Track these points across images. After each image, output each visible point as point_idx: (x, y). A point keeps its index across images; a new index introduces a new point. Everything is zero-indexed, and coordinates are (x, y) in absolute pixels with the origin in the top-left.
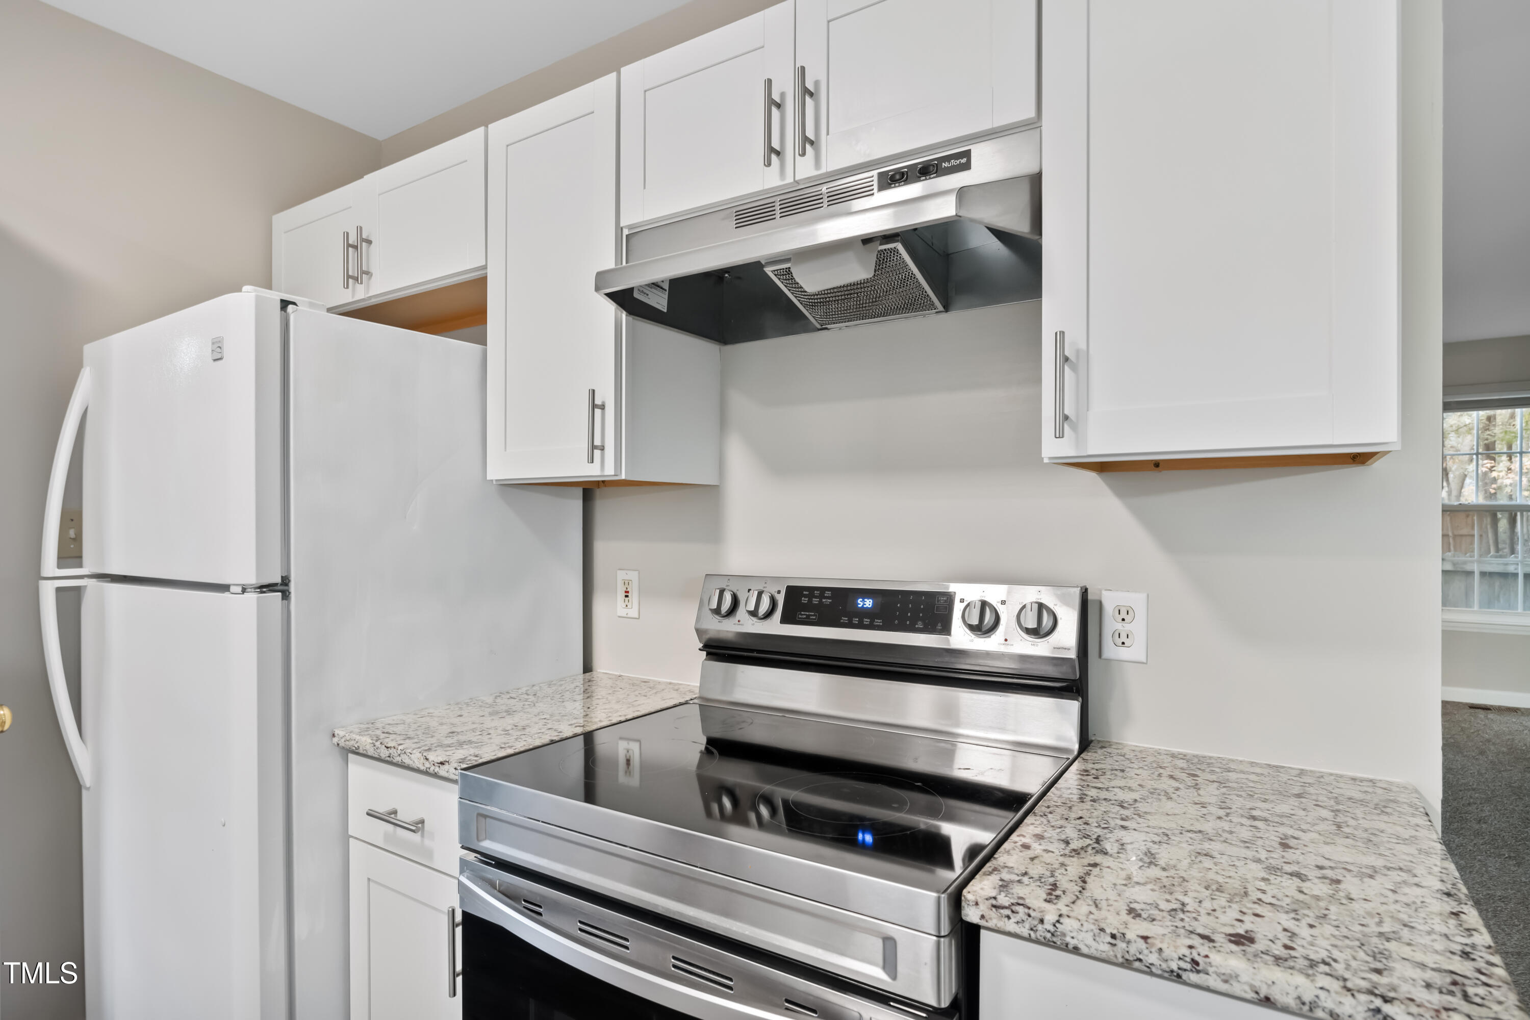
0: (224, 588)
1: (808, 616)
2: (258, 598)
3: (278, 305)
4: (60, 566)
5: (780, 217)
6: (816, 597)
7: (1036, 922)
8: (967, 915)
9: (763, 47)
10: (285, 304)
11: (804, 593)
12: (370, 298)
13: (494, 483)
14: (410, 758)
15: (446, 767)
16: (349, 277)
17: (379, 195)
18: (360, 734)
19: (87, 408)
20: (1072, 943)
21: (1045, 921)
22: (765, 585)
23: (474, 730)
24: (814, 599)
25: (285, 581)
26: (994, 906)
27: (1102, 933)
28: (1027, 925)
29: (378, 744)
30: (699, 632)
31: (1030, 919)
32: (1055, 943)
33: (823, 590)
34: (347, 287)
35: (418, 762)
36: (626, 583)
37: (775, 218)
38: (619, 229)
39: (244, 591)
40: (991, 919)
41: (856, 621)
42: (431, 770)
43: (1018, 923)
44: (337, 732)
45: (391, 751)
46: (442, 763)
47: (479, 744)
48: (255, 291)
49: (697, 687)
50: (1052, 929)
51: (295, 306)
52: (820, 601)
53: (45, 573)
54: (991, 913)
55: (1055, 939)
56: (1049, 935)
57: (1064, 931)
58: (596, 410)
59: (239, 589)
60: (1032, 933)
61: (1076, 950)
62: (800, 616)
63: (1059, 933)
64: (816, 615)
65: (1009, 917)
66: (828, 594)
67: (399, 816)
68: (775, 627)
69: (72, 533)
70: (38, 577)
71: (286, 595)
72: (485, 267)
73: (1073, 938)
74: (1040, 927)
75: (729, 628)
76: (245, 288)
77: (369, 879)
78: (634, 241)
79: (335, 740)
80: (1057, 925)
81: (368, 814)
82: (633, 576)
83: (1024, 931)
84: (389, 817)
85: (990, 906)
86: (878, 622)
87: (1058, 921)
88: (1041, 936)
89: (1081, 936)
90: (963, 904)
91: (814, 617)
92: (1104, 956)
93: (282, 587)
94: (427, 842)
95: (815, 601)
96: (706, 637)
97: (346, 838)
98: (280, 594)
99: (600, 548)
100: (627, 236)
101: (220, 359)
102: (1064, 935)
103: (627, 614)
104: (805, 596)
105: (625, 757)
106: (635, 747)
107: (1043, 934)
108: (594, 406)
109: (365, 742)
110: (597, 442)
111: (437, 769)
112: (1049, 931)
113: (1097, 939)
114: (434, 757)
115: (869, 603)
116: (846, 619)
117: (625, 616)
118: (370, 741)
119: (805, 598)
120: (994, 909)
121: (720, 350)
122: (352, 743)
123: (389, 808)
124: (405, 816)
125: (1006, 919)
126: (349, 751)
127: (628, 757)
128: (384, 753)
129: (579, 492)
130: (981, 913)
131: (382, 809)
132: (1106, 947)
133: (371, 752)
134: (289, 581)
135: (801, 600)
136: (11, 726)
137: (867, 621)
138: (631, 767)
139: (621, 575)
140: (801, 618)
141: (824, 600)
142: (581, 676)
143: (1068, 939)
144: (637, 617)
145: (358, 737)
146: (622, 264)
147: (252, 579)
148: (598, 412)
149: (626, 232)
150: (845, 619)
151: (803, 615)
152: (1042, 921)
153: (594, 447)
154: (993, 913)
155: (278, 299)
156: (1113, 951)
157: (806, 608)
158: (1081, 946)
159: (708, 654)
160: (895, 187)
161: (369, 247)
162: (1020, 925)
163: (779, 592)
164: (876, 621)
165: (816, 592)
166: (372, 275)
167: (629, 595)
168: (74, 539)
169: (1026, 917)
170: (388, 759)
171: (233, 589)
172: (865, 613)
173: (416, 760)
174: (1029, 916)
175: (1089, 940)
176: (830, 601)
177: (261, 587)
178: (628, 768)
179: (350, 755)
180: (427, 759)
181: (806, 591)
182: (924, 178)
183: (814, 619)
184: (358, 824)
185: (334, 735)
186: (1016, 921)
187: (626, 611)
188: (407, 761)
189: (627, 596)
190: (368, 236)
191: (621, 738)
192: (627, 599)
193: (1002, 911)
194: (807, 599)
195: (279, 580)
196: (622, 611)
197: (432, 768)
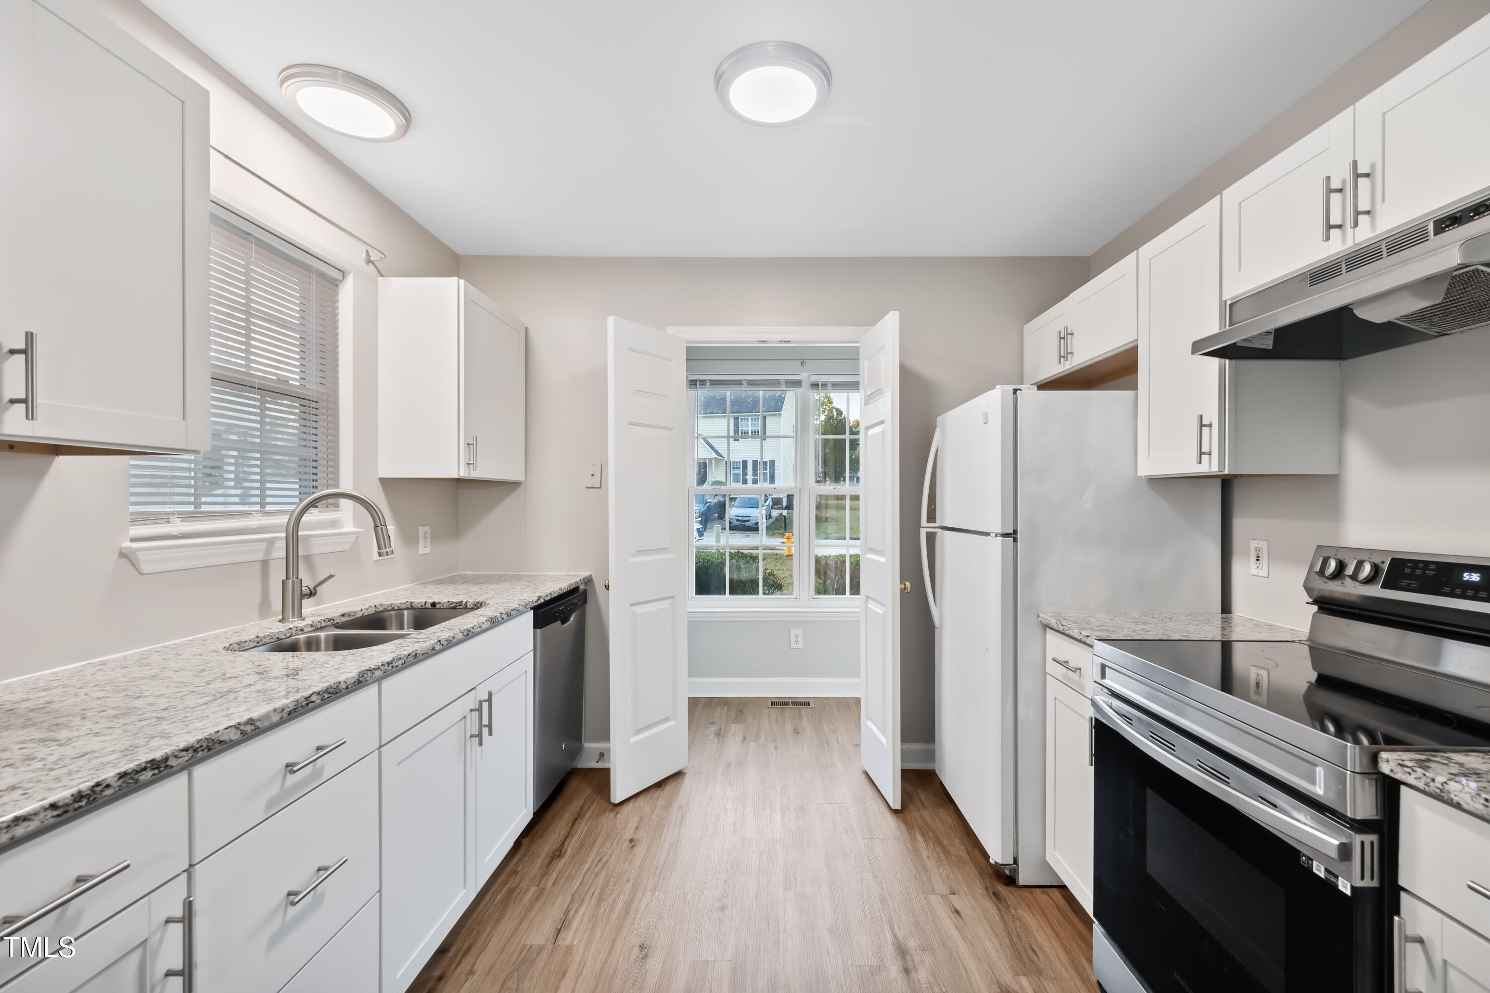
0: (988, 534)
1: (1409, 584)
2: (1002, 540)
3: (1012, 392)
4: (928, 522)
5: (1346, 272)
6: (1420, 569)
7: (1429, 780)
8: (1381, 768)
9: (1328, 149)
10: (1015, 391)
11: (1409, 564)
12: (1073, 367)
13: (1143, 477)
14: (1073, 632)
15: (1089, 638)
16: (1061, 357)
17: (1078, 304)
18: (1051, 617)
19: (937, 449)
20: (1456, 799)
21: (1436, 781)
22: (1370, 557)
23: (1115, 627)
24: (1417, 571)
25: (1015, 532)
26: (1400, 765)
27: (1478, 797)
28: (1423, 781)
29: (1058, 623)
30: (1308, 589)
31: (1425, 777)
32: (1443, 797)
33: (1427, 563)
34: (1060, 363)
35: (1077, 635)
36: (1258, 550)
37: (1341, 274)
38: (1222, 303)
39: (996, 536)
40: (1397, 773)
41: (1458, 591)
42: (1083, 640)
43: (1416, 778)
44: (1040, 615)
45: (1064, 627)
46: (1088, 636)
47: (1115, 632)
48: (1001, 387)
49: (1307, 633)
50: (1440, 786)
51: (1020, 391)
52: (1424, 573)
53: (922, 525)
54: (1397, 768)
55: (1442, 794)
56: (1438, 791)
57: (1449, 790)
58: (1204, 428)
59: (994, 535)
60: (1426, 788)
61: (1458, 806)
62: (1401, 584)
63: (1445, 791)
64: (1417, 584)
65: (1410, 774)
66: (1432, 567)
67: (1069, 664)
68: (1376, 591)
69: (933, 507)
70: (919, 526)
71: (1015, 540)
72: (1137, 340)
73: (1456, 795)
74: (1432, 784)
75: (1336, 589)
76: (997, 387)
77: (1055, 698)
78: (1235, 308)
79: (1040, 619)
80: (1445, 785)
81: (1053, 660)
82: (1263, 545)
83: (1421, 785)
84: (1064, 664)
85: (1397, 764)
86: (1483, 594)
87: (1445, 783)
88: (1433, 790)
89: (1463, 795)
90: (1379, 760)
91: (1415, 586)
92: (1479, 812)
93: (1013, 535)
94: (1082, 681)
95: (1418, 572)
96: (1316, 594)
97: (1045, 674)
98: (1012, 539)
99: (1239, 524)
100: (1229, 305)
101: (987, 423)
102: (1449, 792)
103: (1258, 573)
104: (1409, 567)
105: (1255, 679)
106: (1264, 674)
107: (1434, 789)
108: (1202, 425)
109: (1053, 622)
110: (1205, 449)
111: (1085, 640)
112: (1438, 788)
113: (1474, 799)
114: (1085, 633)
115: (1475, 577)
116: (1449, 589)
117: (1257, 574)
118: (1055, 621)
119: (1408, 568)
120: (1399, 767)
121: (1340, 366)
122: (1047, 621)
123: (1065, 659)
124: (1072, 664)
125: (1408, 775)
126: (1046, 626)
127: (1258, 681)
128: (1061, 628)
129: (1219, 482)
130: (1391, 768)
131: (1060, 658)
132: (1481, 807)
133: (1055, 627)
134: (1017, 532)
135: (1404, 570)
136: (910, 590)
137: (1470, 593)
138: (1260, 689)
139: (1254, 544)
140: (1402, 585)
141: (1427, 572)
142: (1220, 616)
143: (1452, 796)
144: (1266, 576)
145: (1049, 618)
146: (1225, 328)
147: (999, 531)
148: (1206, 430)
149: (1229, 302)
150: (1447, 589)
151: (1405, 583)
152: (1433, 780)
153: (1201, 453)
154: (1399, 769)
155: (1012, 389)
156: (1486, 810)
157: (1407, 576)
158: (1462, 803)
159: (1319, 608)
160: (1449, 230)
161: (1072, 337)
162: (1418, 780)
163: (1383, 562)
164: (1481, 593)
165: (1420, 564)
166: (1073, 354)
167: (1260, 559)
168: (933, 510)
169: (1421, 776)
170: (1063, 631)
171: (992, 535)
172: (1470, 585)
173: (1075, 633)
174: (1424, 775)
175: (1467, 798)
176: (1434, 573)
177: (1004, 535)
178: (1258, 690)
179: (1048, 629)
180: (1081, 633)
181: (1410, 563)
182: (1478, 217)
183: (1415, 587)
184: (1051, 667)
185: (1039, 617)
186: (1415, 777)
187: (1258, 571)
188: (1072, 634)
189: (1258, 560)
190: (1071, 331)
191: (1253, 666)
192: (1258, 562)
193: (1405, 769)
194: (1410, 570)
195: (1012, 531)
196: (1254, 571)
197: (1083, 638)
